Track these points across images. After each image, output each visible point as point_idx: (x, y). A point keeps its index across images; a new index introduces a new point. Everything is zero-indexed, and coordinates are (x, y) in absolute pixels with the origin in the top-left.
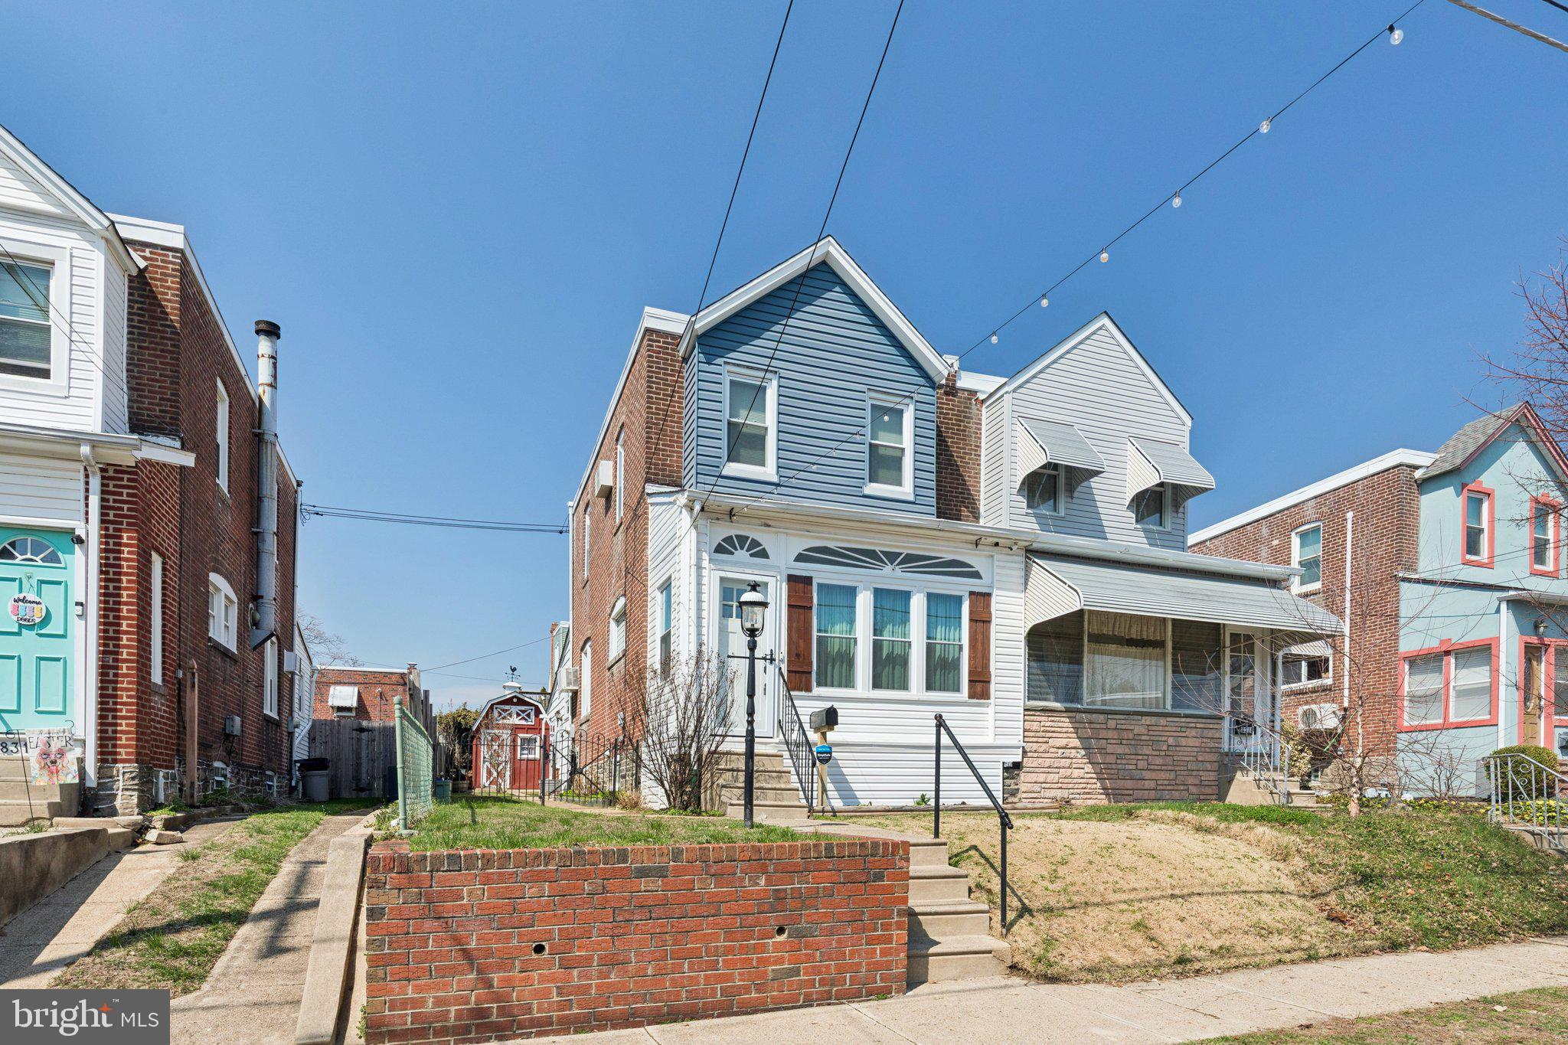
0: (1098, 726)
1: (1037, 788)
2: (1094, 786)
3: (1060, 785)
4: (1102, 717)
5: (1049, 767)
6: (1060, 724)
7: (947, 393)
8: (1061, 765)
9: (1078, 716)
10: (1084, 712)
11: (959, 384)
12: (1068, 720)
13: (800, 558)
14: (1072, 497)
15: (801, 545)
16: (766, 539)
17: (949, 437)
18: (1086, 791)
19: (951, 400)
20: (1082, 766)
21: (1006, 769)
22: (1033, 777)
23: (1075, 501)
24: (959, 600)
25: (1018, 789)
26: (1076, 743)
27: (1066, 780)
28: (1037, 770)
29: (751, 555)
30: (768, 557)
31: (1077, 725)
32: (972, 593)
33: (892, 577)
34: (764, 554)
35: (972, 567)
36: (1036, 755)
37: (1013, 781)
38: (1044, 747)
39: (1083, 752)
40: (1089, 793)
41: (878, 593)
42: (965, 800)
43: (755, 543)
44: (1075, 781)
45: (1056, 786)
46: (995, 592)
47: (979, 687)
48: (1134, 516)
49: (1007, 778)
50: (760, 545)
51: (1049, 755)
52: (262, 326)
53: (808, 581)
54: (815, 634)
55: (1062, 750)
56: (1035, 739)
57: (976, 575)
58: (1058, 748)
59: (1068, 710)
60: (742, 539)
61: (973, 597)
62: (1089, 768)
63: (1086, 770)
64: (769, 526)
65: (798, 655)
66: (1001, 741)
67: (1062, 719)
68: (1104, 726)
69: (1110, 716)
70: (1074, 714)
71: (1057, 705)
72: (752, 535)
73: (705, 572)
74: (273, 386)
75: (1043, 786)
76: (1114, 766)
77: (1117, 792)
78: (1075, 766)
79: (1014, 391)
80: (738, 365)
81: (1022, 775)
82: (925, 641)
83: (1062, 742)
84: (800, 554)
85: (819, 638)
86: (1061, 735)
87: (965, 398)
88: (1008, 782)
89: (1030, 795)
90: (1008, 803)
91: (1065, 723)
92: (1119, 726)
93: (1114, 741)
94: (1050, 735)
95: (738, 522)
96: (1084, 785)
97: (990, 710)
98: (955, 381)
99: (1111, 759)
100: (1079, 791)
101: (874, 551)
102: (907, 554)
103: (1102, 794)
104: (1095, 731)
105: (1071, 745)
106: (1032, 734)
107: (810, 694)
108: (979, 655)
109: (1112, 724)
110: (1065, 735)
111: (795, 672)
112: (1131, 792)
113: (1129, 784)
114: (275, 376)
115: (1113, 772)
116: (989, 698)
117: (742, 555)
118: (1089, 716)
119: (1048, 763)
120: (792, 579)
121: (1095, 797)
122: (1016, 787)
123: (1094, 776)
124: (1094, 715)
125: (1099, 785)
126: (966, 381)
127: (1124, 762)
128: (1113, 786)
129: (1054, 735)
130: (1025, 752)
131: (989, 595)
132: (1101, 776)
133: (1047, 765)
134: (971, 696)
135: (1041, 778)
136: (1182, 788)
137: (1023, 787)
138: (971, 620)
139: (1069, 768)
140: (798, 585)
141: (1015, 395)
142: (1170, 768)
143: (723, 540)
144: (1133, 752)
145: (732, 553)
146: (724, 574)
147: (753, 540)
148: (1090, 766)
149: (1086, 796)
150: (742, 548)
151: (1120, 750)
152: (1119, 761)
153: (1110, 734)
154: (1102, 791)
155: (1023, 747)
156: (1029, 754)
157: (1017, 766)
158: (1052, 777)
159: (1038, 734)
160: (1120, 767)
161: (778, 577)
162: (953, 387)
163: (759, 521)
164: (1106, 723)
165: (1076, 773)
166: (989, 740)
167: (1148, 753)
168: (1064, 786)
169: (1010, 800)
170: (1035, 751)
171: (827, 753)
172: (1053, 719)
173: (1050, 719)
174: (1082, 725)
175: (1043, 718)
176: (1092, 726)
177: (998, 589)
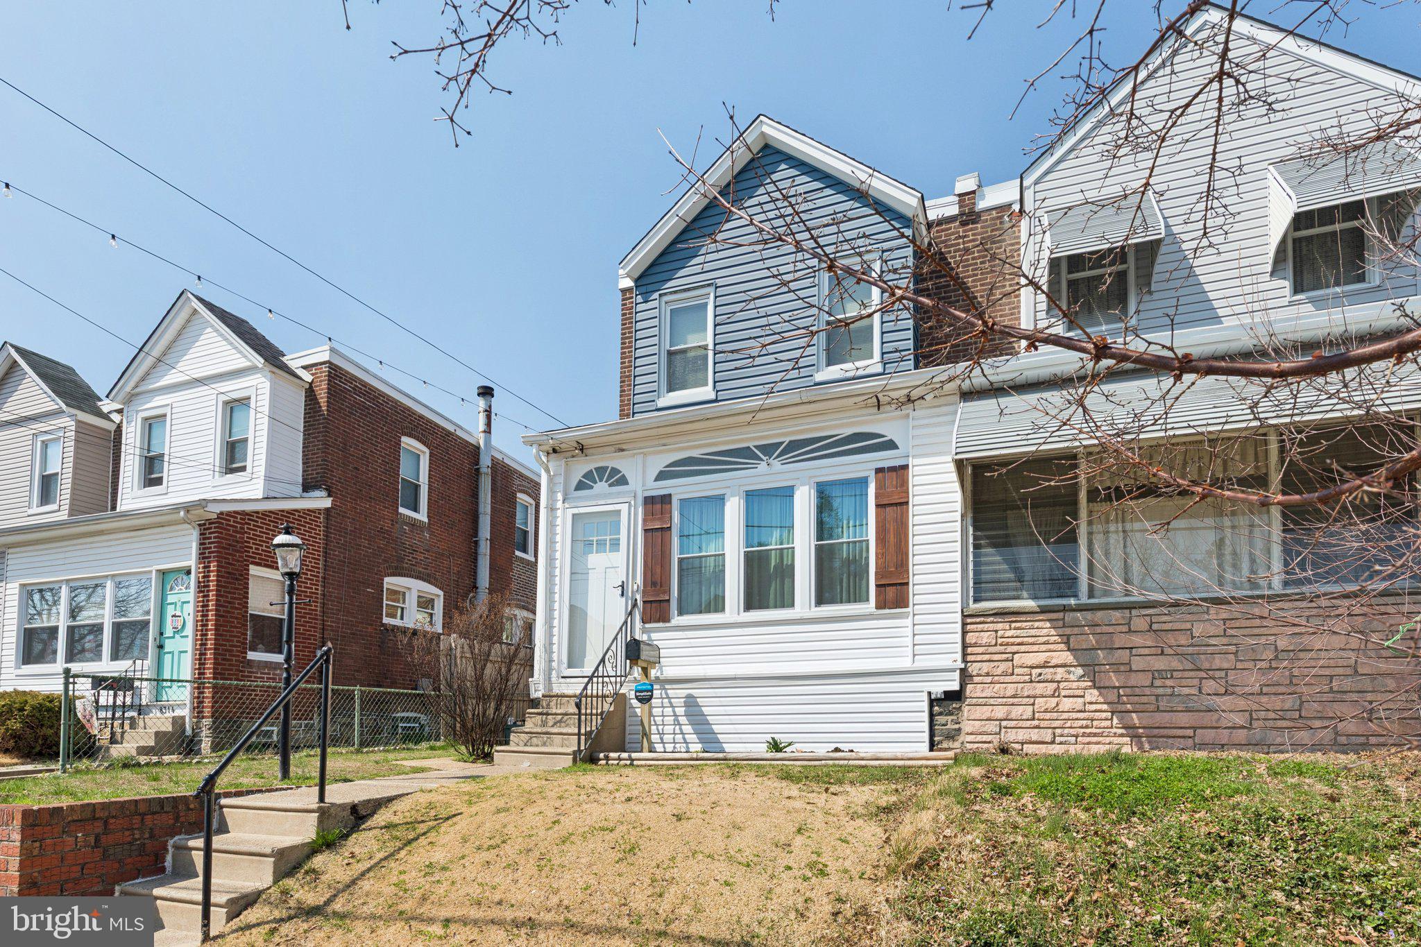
0: (1111, 629)
1: (992, 726)
2: (1108, 723)
3: (1036, 723)
4: (1116, 615)
5: (1014, 696)
6: (1033, 632)
7: (963, 224)
8: (1038, 692)
9: (1069, 617)
10: (1081, 610)
11: (982, 205)
12: (1048, 625)
13: (661, 476)
14: (1150, 292)
15: (660, 462)
16: (624, 465)
17: (969, 277)
18: (1088, 731)
19: (971, 229)
20: (1080, 692)
21: (932, 702)
22: (985, 712)
23: (1155, 296)
24: (864, 482)
25: (959, 729)
26: (1068, 657)
27: (1048, 716)
28: (992, 701)
29: (610, 485)
30: (627, 484)
31: (1068, 631)
32: (879, 471)
33: (768, 474)
34: (623, 481)
35: (883, 436)
36: (989, 679)
37: (950, 718)
38: (1003, 667)
39: (1080, 671)
40: (1095, 735)
41: (750, 496)
42: (839, 746)
43: (615, 471)
44: (1065, 716)
45: (1028, 723)
46: (911, 462)
47: (891, 592)
48: (1286, 283)
49: (940, 714)
50: (620, 472)
51: (1014, 678)
52: (481, 391)
53: (666, 499)
54: (676, 556)
55: (1039, 671)
56: (986, 657)
57: (891, 445)
58: (1032, 667)
59: (1044, 611)
60: (601, 470)
61: (880, 475)
62: (1093, 695)
63: (1088, 698)
64: (623, 450)
65: (654, 584)
66: (921, 663)
67: (1036, 624)
68: (1125, 629)
69: (1134, 612)
70: (1060, 615)
71: (1030, 604)
72: (611, 464)
73: (559, 513)
74: (488, 431)
75: (1004, 723)
76: (1147, 691)
77: (1156, 732)
78: (1063, 693)
79: (1036, 183)
80: (675, 292)
81: (966, 709)
82: (814, 543)
83: (1040, 658)
84: (661, 472)
85: (681, 561)
86: (1035, 648)
87: (992, 219)
88: (940, 719)
89: (979, 738)
90: (941, 750)
91: (1044, 629)
92: (1155, 627)
93: (1147, 651)
94: (1015, 648)
95: (593, 455)
96: (1084, 723)
97: (908, 622)
98: (974, 204)
99: (1145, 680)
100: (1073, 731)
101: (748, 448)
102: (790, 442)
103: (1122, 735)
104: (1105, 638)
105: (1054, 662)
106: (980, 650)
107: (667, 625)
108: (892, 549)
109: (1139, 623)
110: (1043, 647)
111: (651, 602)
112: (1190, 732)
113: (1184, 719)
114: (489, 424)
115: (1145, 699)
116: (907, 606)
117: (601, 487)
118: (1089, 615)
119: (1011, 689)
120: (649, 501)
121: (1108, 740)
122: (957, 726)
123: (1105, 707)
124: (1100, 614)
125: (1115, 721)
126: (992, 197)
127: (1169, 683)
128: (1145, 723)
129: (1023, 648)
130: (965, 675)
131: (905, 467)
132: (1120, 707)
133: (1009, 693)
134: (878, 607)
135: (1000, 712)
136: (1317, 724)
137: (967, 727)
138: (877, 506)
139: (1053, 696)
140: (657, 505)
141: (1039, 187)
142: (1282, 689)
143: (583, 477)
144: (1190, 666)
145: (592, 487)
146: (576, 511)
147: (613, 469)
148: (1095, 692)
149: (1088, 739)
150: (601, 480)
151: (1160, 664)
152: (1158, 683)
153: (1137, 640)
154: (1123, 731)
155: (963, 671)
156: (976, 679)
157: (954, 697)
158: (1016, 712)
159: (992, 649)
160: (1160, 691)
161: (633, 503)
162: (972, 212)
163: (612, 449)
164: (1129, 624)
165: (1067, 704)
166: (906, 663)
167: (1225, 665)
168: (1043, 724)
169: (945, 745)
170: (988, 675)
171: (647, 691)
172: (1018, 625)
173: (1013, 625)
174: (1076, 630)
175: (1000, 626)
176: (1098, 630)
177: (914, 457)
